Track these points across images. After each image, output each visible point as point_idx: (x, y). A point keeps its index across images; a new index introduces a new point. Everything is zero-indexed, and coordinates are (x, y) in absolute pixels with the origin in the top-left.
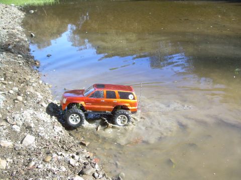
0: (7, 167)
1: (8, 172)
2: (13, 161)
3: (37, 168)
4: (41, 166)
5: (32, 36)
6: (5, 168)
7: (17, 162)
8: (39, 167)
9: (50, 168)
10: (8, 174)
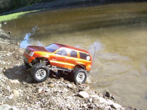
0: (20, 95)
1: (23, 98)
2: (24, 91)
3: (46, 92)
4: (48, 90)
5: (9, 33)
6: (19, 96)
7: (27, 92)
8: (47, 91)
9: (55, 91)
10: (22, 99)
